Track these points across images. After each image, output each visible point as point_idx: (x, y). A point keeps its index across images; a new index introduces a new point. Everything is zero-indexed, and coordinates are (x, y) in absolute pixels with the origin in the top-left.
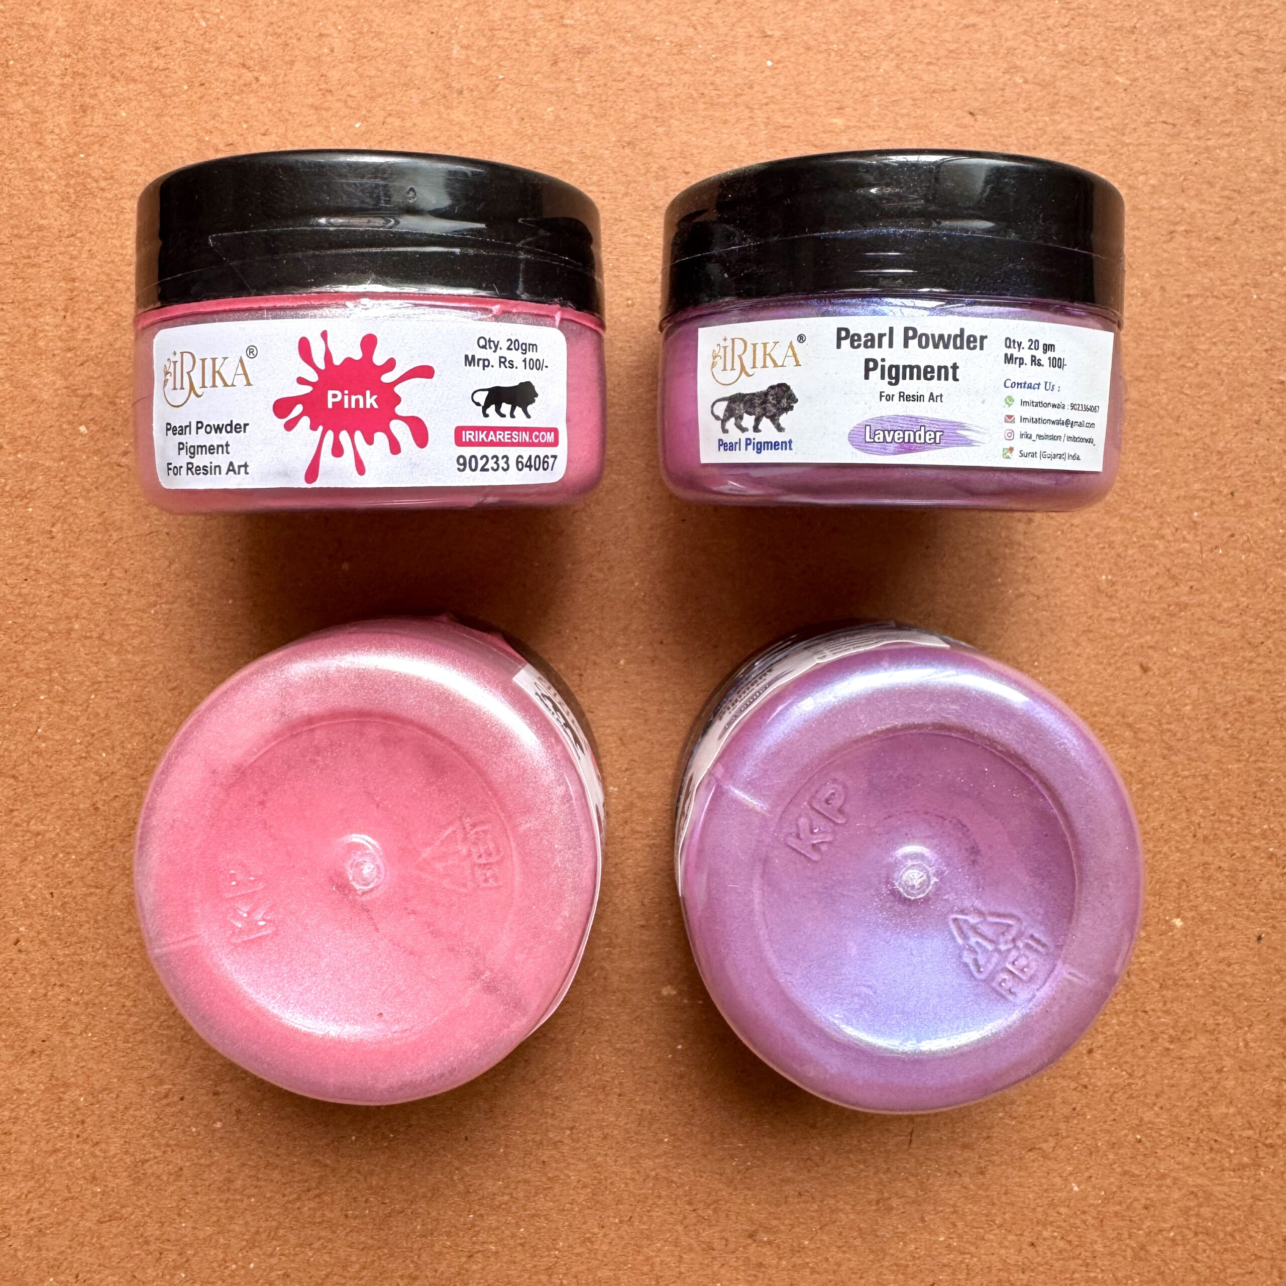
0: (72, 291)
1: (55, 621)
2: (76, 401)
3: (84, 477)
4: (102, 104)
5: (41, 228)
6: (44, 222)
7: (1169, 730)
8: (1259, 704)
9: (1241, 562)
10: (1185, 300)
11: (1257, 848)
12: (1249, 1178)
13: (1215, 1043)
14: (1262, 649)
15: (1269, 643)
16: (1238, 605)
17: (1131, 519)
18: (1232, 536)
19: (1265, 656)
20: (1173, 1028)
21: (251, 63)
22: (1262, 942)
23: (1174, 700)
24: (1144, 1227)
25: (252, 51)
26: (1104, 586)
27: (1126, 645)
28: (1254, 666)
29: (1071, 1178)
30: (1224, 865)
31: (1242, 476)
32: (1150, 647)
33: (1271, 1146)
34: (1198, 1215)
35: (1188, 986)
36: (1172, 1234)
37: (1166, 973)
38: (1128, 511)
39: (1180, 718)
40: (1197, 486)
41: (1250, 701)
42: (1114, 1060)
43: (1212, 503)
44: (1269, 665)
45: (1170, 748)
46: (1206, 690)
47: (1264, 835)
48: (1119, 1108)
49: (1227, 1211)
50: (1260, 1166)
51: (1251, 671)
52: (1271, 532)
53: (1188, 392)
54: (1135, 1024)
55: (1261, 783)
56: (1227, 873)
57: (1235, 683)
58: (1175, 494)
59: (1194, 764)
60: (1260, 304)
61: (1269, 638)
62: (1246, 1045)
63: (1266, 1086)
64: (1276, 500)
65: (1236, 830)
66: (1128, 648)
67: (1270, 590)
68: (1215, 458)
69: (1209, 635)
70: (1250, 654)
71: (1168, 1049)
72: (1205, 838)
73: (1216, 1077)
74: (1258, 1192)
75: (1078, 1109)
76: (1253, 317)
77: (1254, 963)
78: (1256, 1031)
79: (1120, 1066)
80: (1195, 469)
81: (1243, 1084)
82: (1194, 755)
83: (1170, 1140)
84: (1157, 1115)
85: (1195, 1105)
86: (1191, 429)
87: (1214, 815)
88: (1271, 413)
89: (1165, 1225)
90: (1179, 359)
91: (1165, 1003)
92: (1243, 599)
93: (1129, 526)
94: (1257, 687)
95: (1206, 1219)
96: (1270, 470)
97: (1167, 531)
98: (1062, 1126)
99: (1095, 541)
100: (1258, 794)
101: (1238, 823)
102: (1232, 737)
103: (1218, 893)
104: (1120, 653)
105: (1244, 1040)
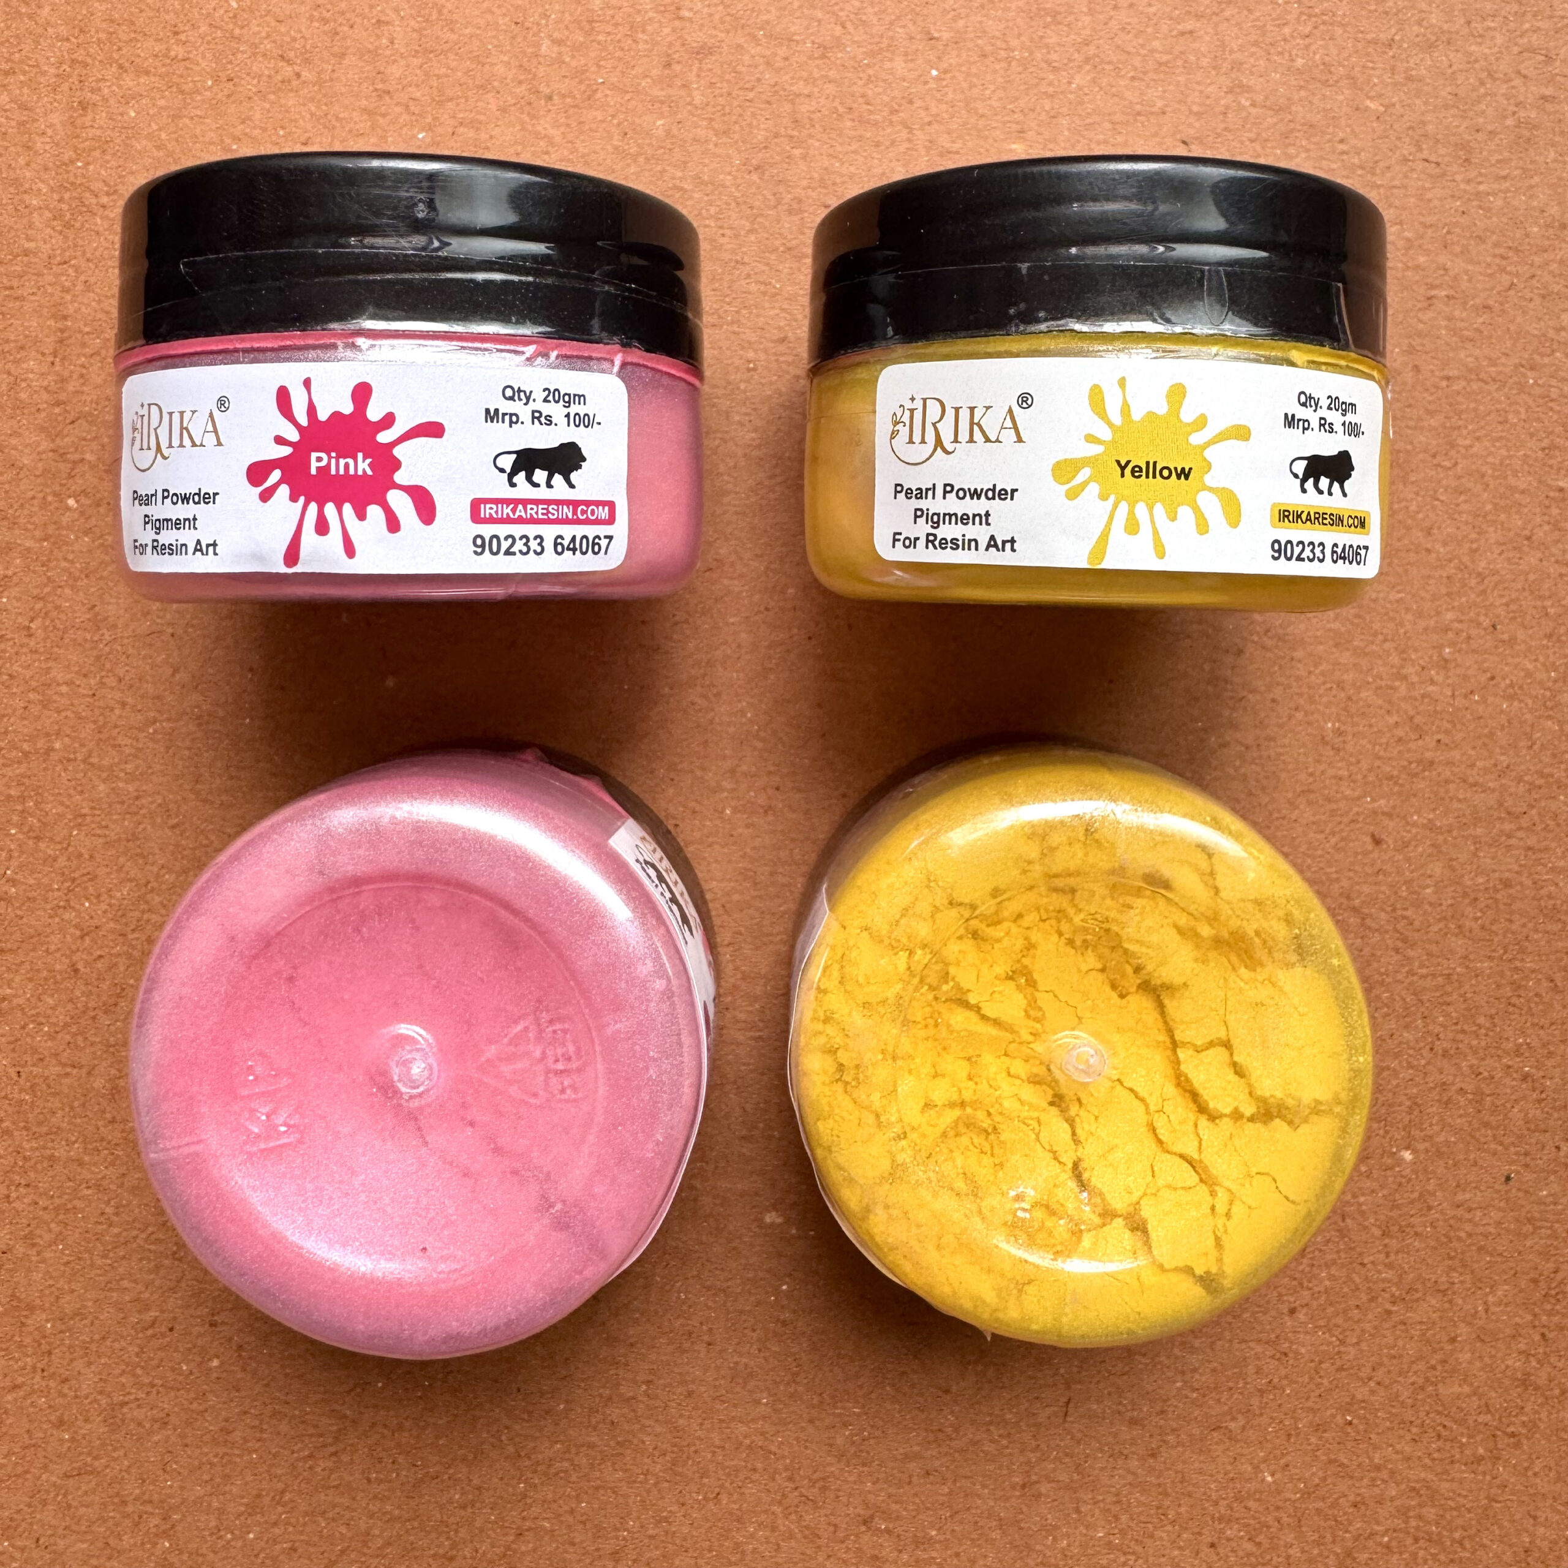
0: (62, 331)
1: (32, 739)
2: (64, 467)
3: (72, 562)
4: (105, 100)
5: (26, 253)
6: (32, 245)
7: (1404, 917)
8: (1519, 888)
9: (1502, 711)
10: (1444, 383)
11: (1509, 1067)
12: (1484, 1473)
13: (1447, 1306)
14: (1525, 822)
15: (1534, 812)
16: (1496, 765)
17: (1366, 654)
18: (1492, 678)
19: (1528, 829)
20: (1396, 1284)
21: (292, 54)
22: (1511, 1183)
23: (1412, 880)
24: (1351, 1528)
25: (294, 40)
26: (1330, 736)
27: (1355, 809)
28: (1513, 841)
29: (1262, 1466)
30: (1469, 1088)
31: (1507, 605)
32: (1384, 813)
33: (1513, 1435)
34: (1420, 1517)
35: (1416, 1234)
36: (1386, 1539)
37: (1391, 1218)
38: (1362, 644)
39: (1418, 904)
40: (1450, 616)
41: (1507, 884)
42: (1321, 1323)
43: (1469, 638)
44: (1532, 841)
45: (1405, 940)
46: (1454, 870)
47: (1518, 1052)
48: (1325, 1381)
49: (1455, 1513)
50: (1498, 1458)
51: (1509, 847)
52: (1541, 676)
53: (1442, 498)
54: (1350, 1279)
55: (1516, 986)
56: (1470, 1097)
57: (1488, 860)
58: (1422, 624)
59: (1434, 961)
60: (1537, 391)
61: (1532, 807)
62: (1487, 1311)
63: (1510, 1363)
64: (1549, 636)
65: (1483, 1043)
66: (1358, 813)
67: (1536, 747)
68: (1473, 582)
69: (1460, 801)
70: (1507, 827)
71: (1389, 1312)
72: (1445, 1054)
73: (1448, 1347)
74: (1493, 1491)
75: (1276, 1380)
76: (1528, 408)
77: (1500, 1209)
78: (1500, 1293)
79: (1330, 1330)
80: (1449, 594)
81: (1481, 1358)
82: (1434, 948)
83: (1388, 1424)
84: (1373, 1392)
85: (1421, 1381)
86: (1445, 544)
87: (1456, 1024)
88: (1546, 528)
89: (1377, 1528)
90: (1434, 456)
91: (1387, 1255)
92: (1503, 758)
93: (1364, 663)
94: (1516, 868)
95: (1429, 1523)
96: (1542, 598)
97: (1409, 670)
98: (1255, 1402)
99: (1322, 679)
100: (1514, 1000)
101: (1486, 1035)
102: (1483, 927)
103: (1459, 1121)
104: (1345, 820)
105: (1485, 1303)
